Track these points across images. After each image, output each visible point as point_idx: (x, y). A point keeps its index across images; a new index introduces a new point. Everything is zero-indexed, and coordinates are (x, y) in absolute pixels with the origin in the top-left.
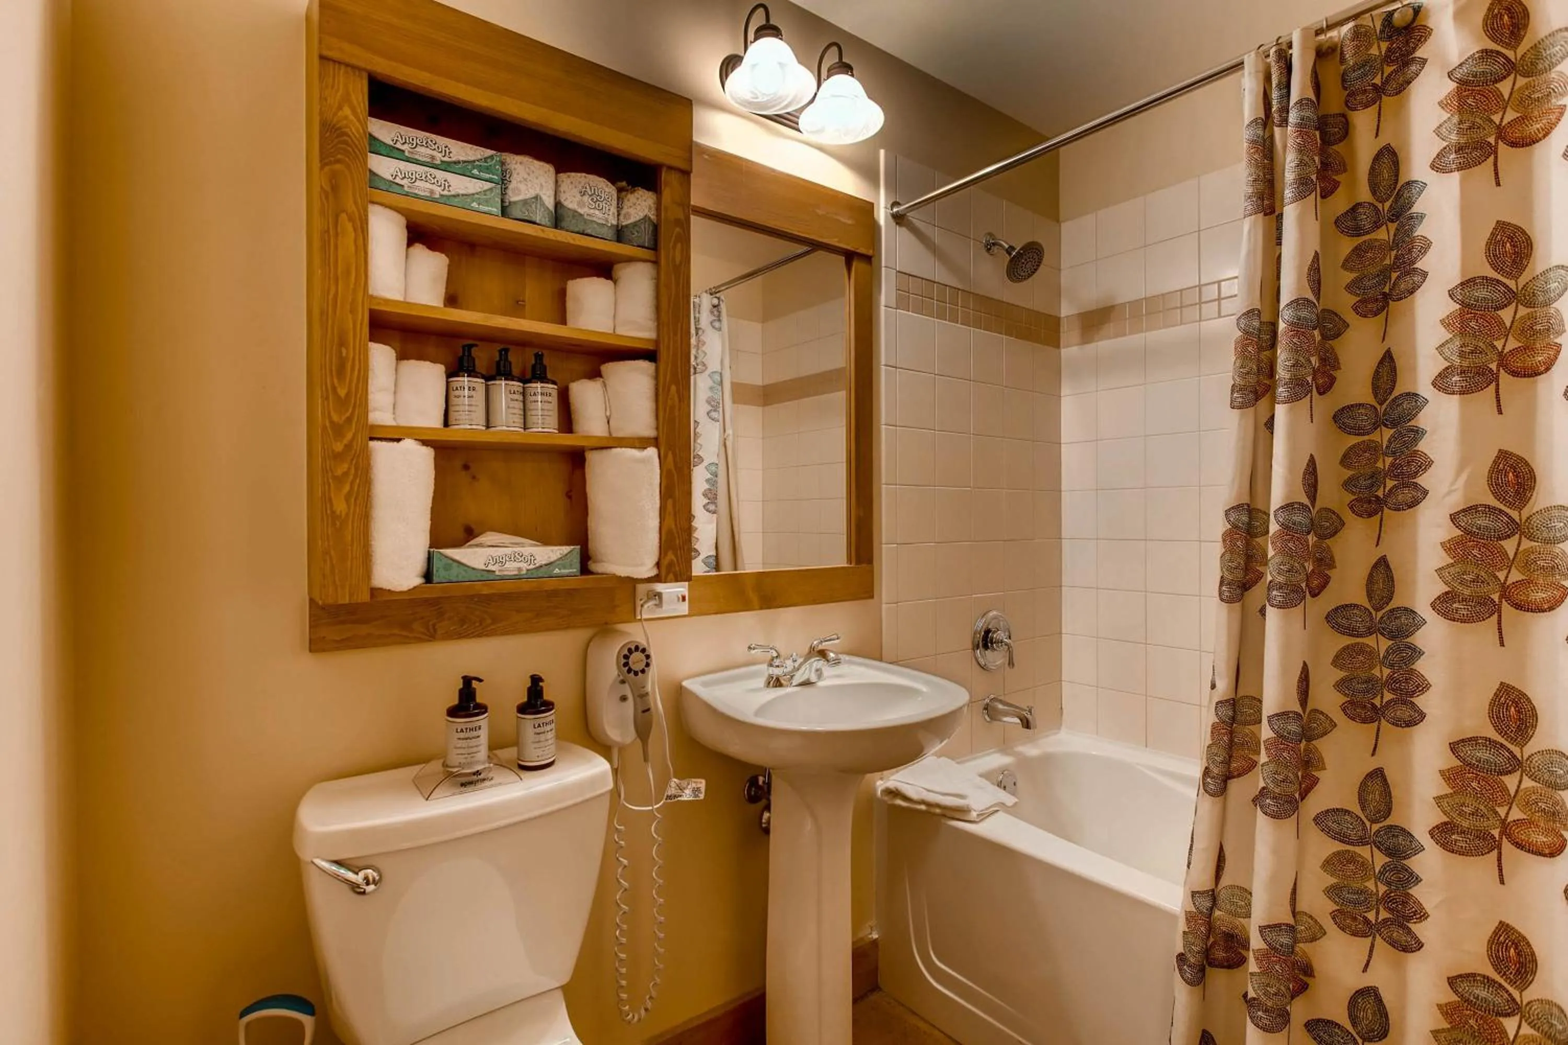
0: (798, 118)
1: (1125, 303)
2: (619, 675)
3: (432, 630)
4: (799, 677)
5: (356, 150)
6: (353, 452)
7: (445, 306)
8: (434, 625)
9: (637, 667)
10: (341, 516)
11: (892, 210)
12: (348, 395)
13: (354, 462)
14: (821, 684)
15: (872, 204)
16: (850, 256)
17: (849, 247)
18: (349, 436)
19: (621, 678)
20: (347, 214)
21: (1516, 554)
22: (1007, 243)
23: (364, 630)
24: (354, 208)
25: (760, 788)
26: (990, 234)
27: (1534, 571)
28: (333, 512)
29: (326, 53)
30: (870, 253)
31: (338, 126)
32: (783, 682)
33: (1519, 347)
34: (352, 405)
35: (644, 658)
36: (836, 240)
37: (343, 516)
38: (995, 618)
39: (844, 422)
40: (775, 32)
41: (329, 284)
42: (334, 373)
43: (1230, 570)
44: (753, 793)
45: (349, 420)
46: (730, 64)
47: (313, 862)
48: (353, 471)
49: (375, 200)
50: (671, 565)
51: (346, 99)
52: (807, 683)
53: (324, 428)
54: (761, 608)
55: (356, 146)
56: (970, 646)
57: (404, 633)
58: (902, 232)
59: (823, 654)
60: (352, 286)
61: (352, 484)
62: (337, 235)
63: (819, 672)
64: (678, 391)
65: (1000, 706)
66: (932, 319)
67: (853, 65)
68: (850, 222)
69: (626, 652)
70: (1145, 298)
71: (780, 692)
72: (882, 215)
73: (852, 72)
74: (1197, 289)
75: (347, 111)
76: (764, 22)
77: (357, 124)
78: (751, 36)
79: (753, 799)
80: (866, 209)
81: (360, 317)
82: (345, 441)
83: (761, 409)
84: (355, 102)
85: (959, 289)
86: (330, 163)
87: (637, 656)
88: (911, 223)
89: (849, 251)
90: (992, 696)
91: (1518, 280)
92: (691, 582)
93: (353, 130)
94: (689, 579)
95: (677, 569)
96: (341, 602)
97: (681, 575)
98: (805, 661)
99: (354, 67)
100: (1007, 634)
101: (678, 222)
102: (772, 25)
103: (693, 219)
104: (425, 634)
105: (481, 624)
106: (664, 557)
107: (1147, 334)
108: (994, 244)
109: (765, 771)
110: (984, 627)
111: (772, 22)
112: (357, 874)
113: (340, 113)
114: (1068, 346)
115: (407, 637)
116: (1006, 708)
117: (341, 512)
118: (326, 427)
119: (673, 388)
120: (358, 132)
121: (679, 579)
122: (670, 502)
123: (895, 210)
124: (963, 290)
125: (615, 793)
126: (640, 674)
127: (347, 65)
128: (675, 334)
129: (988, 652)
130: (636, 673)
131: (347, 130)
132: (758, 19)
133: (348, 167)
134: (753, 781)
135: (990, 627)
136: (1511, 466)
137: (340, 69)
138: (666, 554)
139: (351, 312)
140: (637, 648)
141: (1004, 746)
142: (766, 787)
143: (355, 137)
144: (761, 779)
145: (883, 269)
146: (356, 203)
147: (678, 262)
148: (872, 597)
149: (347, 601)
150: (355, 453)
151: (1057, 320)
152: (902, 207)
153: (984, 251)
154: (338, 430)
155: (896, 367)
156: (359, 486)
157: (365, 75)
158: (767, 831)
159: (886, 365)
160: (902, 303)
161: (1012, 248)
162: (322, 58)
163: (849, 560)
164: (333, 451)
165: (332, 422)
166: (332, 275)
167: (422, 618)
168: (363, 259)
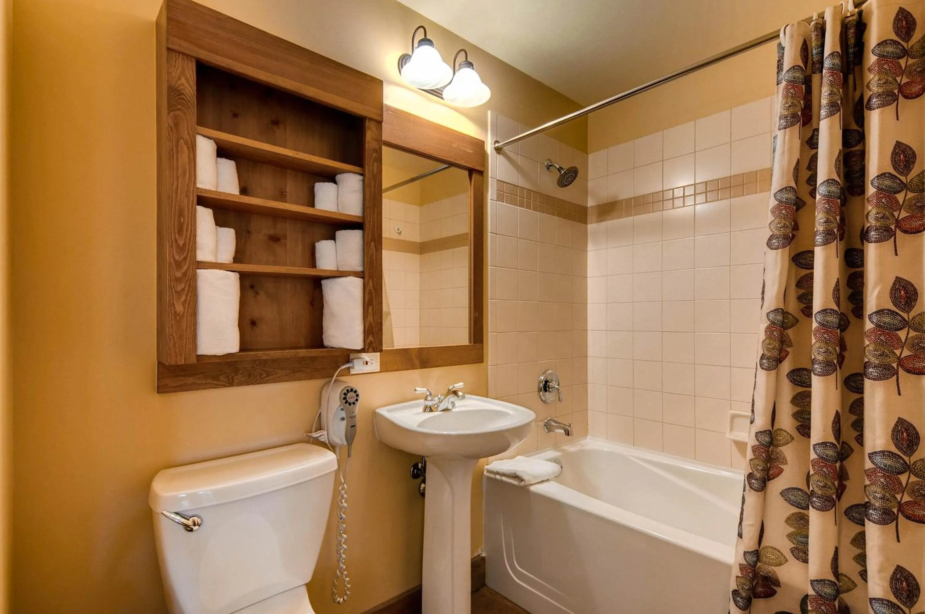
0: (442, 91)
1: (622, 200)
2: (341, 406)
3: (231, 381)
4: (442, 406)
5: (189, 104)
6: (187, 277)
7: (240, 194)
8: (232, 378)
9: (350, 401)
10: (180, 314)
11: (495, 145)
12: (184, 244)
13: (188, 283)
14: (454, 410)
15: (484, 142)
16: (471, 171)
17: (470, 166)
18: (185, 268)
19: (342, 407)
20: (184, 140)
21: (906, 339)
22: (558, 165)
23: (190, 380)
24: (187, 136)
25: (420, 470)
26: (549, 160)
27: (918, 350)
28: (175, 312)
29: (171, 46)
30: (482, 169)
31: (178, 89)
32: (433, 409)
33: (908, 216)
34: (187, 250)
35: (355, 396)
36: (463, 162)
37: (181, 313)
38: (550, 374)
39: (467, 264)
40: (430, 43)
41: (173, 180)
42: (176, 232)
43: (769, 350)
44: (415, 473)
45: (185, 258)
46: (404, 60)
47: (162, 513)
48: (187, 289)
49: (199, 132)
50: (371, 343)
51: (183, 73)
52: (446, 410)
53: (170, 263)
54: (421, 368)
55: (189, 102)
56: (537, 390)
57: (215, 382)
58: (500, 157)
59: (455, 393)
60: (187, 182)
61: (186, 296)
62: (178, 152)
63: (453, 403)
64: (375, 246)
65: (553, 424)
66: (517, 207)
67: (473, 64)
68: (471, 152)
69: (345, 391)
70: (634, 198)
71: (432, 414)
72: (489, 148)
73: (473, 67)
74: (662, 193)
75: (183, 80)
76: (423, 37)
77: (190, 88)
78: (416, 44)
79: (415, 476)
80: (480, 145)
81: (191, 199)
82: (183, 271)
83: (419, 255)
84: (188, 75)
85: (532, 191)
86: (174, 110)
87: (350, 394)
88: (505, 152)
89: (470, 168)
90: (549, 418)
91: (908, 177)
92: (382, 353)
93: (187, 92)
94: (381, 351)
95: (375, 345)
96: (179, 363)
97: (376, 348)
98: (445, 398)
99: (187, 55)
100: (557, 383)
101: (375, 150)
102: (428, 39)
103: (384, 148)
104: (226, 382)
105: (260, 377)
106: (367, 339)
107: (635, 217)
108: (551, 165)
109: (422, 459)
110: (544, 380)
111: (428, 37)
112: (189, 520)
113: (179, 82)
114: (591, 223)
115: (217, 384)
116: (557, 424)
117: (180, 312)
118: (171, 263)
119: (373, 244)
120: (190, 93)
121: (375, 350)
122: (370, 308)
123: (497, 145)
124: (534, 191)
125: (337, 472)
126: (352, 405)
127: (184, 54)
128: (374, 214)
129: (547, 393)
130: (350, 404)
131: (184, 92)
132: (420, 35)
133: (184, 113)
134: (416, 466)
135: (548, 379)
136: (903, 287)
137: (179, 56)
138: (368, 337)
139: (186, 197)
140: (352, 390)
141: (556, 446)
142: (423, 468)
143: (188, 95)
144: (420, 465)
145: (490, 179)
146: (189, 134)
147: (375, 173)
148: (482, 362)
149: (183, 362)
150: (188, 278)
151: (586, 208)
152: (500, 144)
153: (546, 169)
154: (179, 265)
155: (496, 234)
156: (191, 297)
157: (194, 60)
158: (423, 495)
159: (491, 233)
160: (500, 197)
161: (561, 168)
162: (169, 49)
163: (470, 342)
164: (175, 276)
165: (174, 259)
166: (175, 175)
167: (225, 373)
168: (193, 166)
